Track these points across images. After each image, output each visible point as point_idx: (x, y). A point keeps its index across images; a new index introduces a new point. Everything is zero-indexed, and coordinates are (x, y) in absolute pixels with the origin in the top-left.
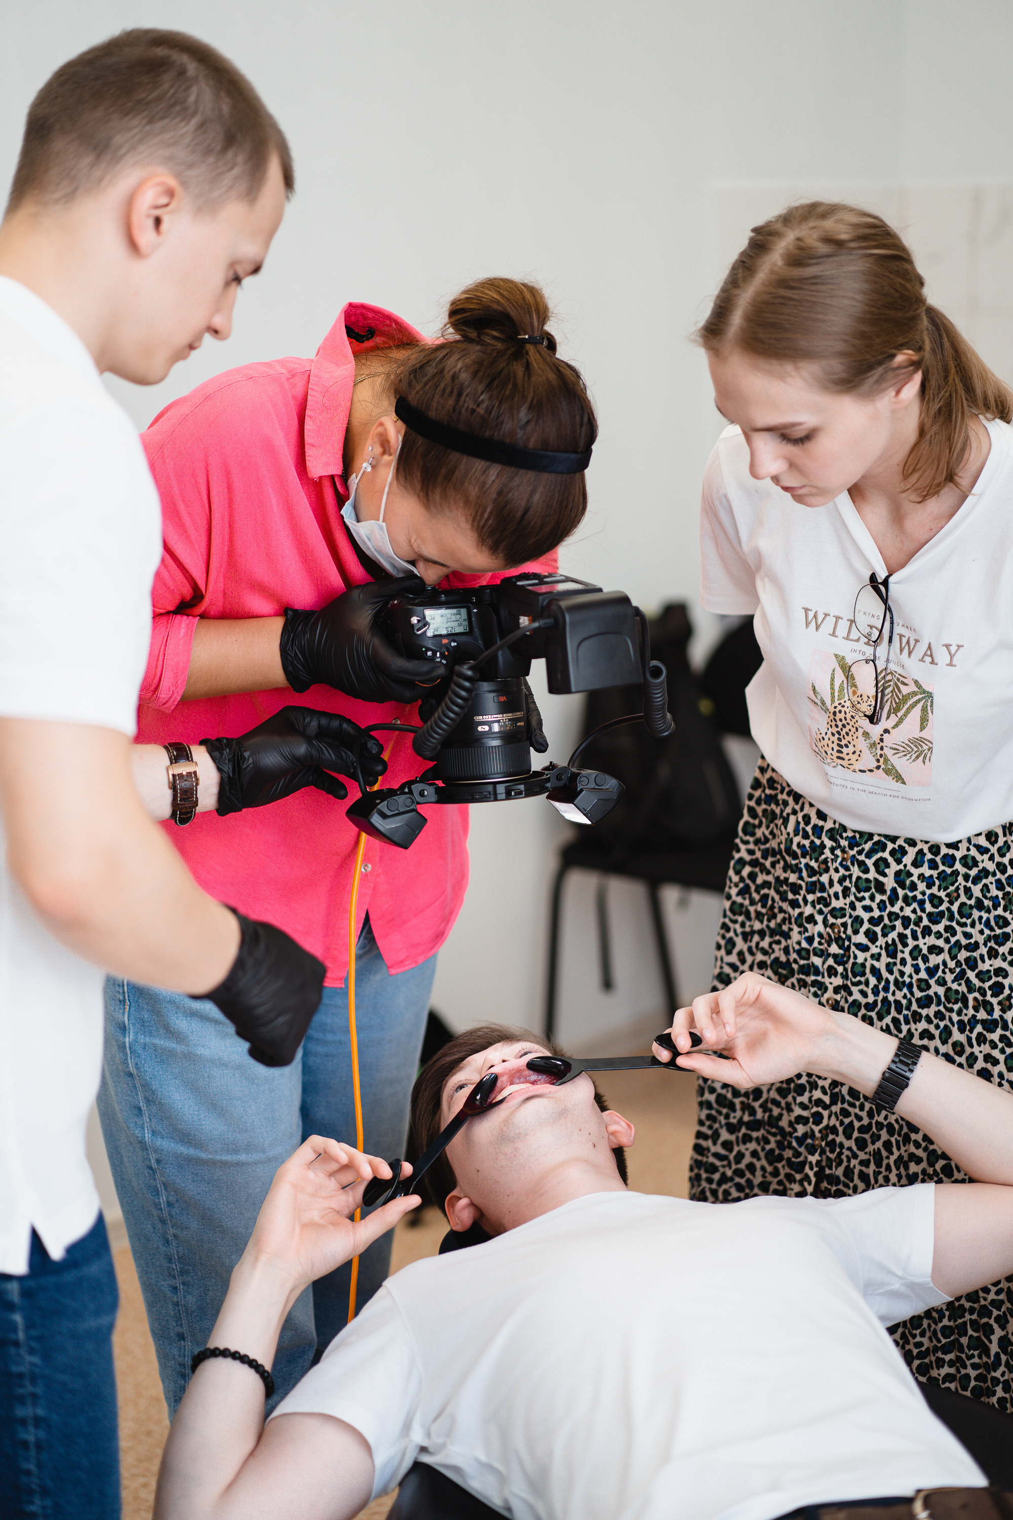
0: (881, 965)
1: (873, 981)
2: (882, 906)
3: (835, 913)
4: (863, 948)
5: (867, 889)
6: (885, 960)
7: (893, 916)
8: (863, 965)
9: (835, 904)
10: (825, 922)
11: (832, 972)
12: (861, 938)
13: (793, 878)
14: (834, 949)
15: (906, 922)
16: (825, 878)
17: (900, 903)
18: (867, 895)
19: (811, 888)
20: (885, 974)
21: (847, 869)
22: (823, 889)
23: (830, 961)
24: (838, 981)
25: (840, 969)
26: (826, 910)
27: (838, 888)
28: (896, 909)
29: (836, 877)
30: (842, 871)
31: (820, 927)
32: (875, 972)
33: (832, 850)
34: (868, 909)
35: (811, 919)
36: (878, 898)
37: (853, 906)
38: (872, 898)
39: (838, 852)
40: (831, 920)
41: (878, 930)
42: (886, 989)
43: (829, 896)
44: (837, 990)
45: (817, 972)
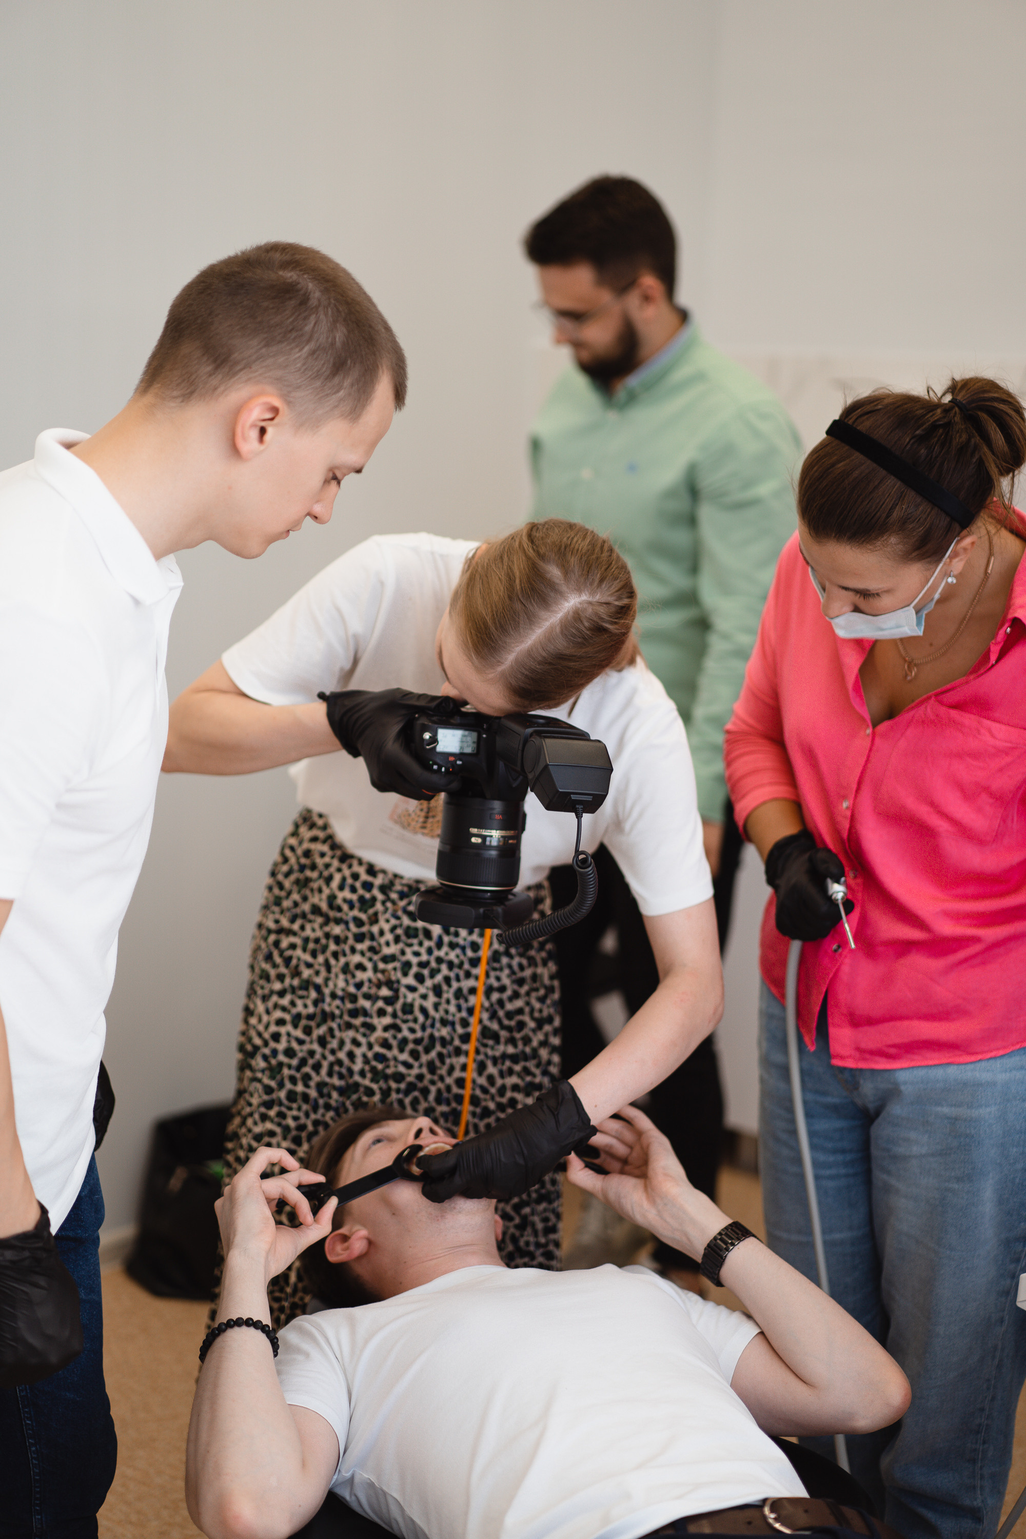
0: (429, 1004)
1: (421, 1018)
2: (430, 951)
3: (386, 959)
4: (412, 989)
5: (416, 936)
6: (432, 999)
7: (439, 960)
8: (412, 1005)
9: (387, 951)
10: (375, 969)
11: (381, 1013)
12: (410, 980)
13: (337, 930)
14: (385, 992)
15: (451, 965)
16: (375, 929)
17: (445, 949)
18: (415, 941)
19: (360, 938)
20: (432, 1012)
21: (398, 918)
22: (372, 938)
23: (380, 1004)
24: (387, 1020)
25: (389, 1009)
26: (376, 958)
27: (389, 937)
28: (441, 953)
29: (387, 927)
30: (393, 922)
31: (369, 974)
32: (423, 1010)
33: (383, 903)
34: (417, 954)
35: (361, 967)
36: (427, 943)
37: (403, 953)
38: (421, 944)
39: (389, 905)
40: (381, 966)
41: (426, 972)
42: (433, 1026)
43: (380, 945)
44: (386, 1029)
45: (365, 1013)
